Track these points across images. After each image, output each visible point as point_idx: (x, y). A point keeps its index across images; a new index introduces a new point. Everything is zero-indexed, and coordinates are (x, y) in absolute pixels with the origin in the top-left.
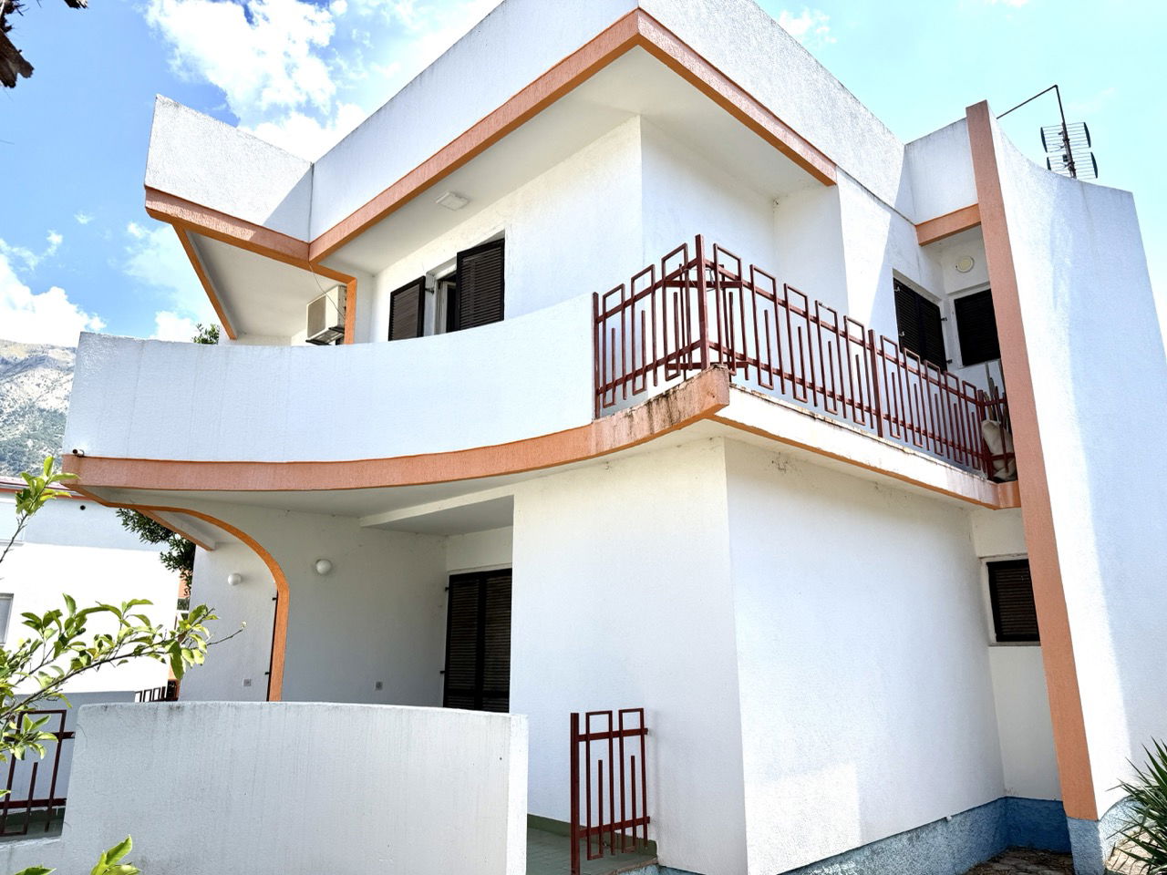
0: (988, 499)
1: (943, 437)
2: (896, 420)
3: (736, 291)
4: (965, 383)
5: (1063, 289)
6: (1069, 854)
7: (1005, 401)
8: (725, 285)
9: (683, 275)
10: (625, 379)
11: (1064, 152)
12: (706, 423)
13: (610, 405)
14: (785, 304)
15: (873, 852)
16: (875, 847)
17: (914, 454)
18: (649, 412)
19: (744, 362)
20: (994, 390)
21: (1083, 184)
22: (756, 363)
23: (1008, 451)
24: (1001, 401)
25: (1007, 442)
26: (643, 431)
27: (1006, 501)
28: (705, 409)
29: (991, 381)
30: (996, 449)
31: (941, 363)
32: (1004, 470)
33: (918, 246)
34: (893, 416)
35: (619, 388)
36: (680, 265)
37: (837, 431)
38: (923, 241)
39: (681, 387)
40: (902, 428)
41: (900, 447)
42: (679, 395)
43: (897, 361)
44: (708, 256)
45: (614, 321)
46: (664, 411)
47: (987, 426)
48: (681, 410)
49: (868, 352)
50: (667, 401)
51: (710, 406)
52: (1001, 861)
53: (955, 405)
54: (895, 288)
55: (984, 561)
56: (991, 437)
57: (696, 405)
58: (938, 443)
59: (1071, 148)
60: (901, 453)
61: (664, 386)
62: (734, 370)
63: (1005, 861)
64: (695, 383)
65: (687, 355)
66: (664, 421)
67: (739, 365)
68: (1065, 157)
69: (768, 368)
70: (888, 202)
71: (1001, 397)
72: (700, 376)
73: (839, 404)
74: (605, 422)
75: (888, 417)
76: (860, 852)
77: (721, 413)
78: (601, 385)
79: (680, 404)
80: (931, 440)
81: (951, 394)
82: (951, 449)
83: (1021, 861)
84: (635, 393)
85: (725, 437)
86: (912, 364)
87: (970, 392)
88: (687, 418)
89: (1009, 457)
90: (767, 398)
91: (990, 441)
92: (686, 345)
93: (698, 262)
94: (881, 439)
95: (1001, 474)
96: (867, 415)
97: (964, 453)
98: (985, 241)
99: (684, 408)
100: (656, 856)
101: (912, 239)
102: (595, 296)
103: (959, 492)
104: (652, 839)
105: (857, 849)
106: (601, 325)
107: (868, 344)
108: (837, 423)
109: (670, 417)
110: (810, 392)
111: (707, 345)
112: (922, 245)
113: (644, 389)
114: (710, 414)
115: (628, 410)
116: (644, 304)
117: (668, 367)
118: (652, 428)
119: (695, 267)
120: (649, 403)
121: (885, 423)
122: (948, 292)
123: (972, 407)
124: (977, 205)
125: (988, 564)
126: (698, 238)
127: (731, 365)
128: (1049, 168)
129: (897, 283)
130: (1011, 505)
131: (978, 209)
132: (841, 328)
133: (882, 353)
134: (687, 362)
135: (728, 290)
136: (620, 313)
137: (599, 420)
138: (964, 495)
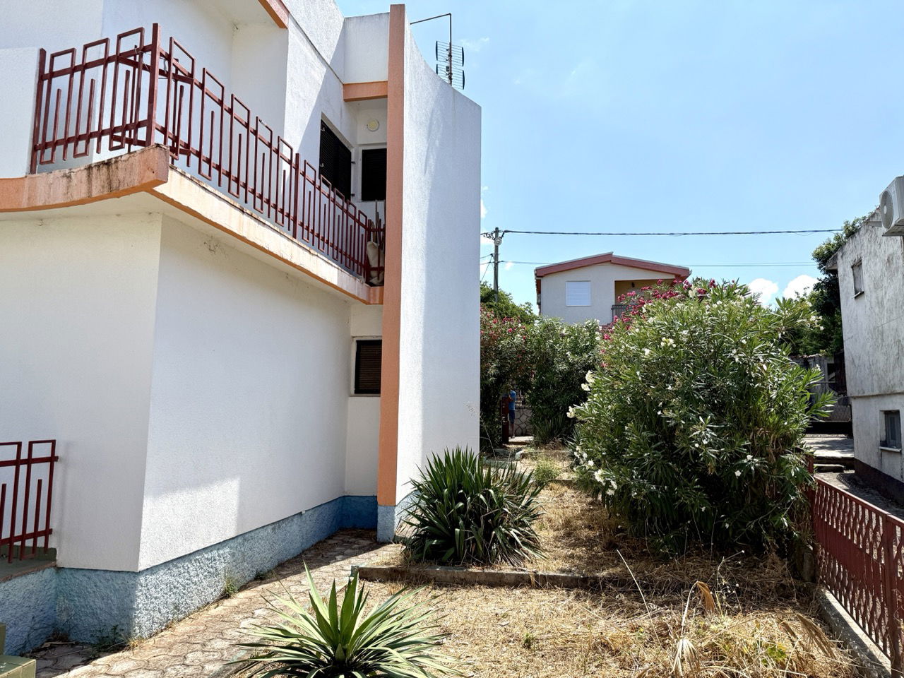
0: (364, 297)
1: (340, 247)
2: (308, 228)
3: (187, 86)
4: (360, 212)
5: (431, 161)
6: (375, 529)
7: (384, 230)
8: (177, 78)
9: (138, 56)
10: (67, 141)
11: (447, 64)
12: (144, 195)
13: (48, 162)
14: (231, 111)
15: (245, 540)
16: (247, 536)
17: (317, 256)
18: (89, 176)
19: (187, 150)
20: (379, 221)
21: (455, 91)
22: (199, 154)
23: (381, 265)
24: (382, 230)
25: (381, 259)
26: (80, 192)
27: (375, 300)
28: (144, 182)
29: (377, 214)
30: (374, 263)
31: (346, 194)
32: (376, 278)
33: (342, 100)
34: (306, 224)
35: (60, 148)
36: (136, 46)
37: (261, 227)
38: (347, 98)
39: (123, 158)
40: (311, 235)
41: (308, 248)
42: (120, 165)
43: (314, 183)
44: (163, 46)
45: (61, 83)
46: (104, 177)
47: (370, 245)
48: (122, 179)
49: (294, 170)
50: (108, 168)
51: (148, 180)
52: (334, 538)
53: (351, 226)
54: (322, 128)
55: (355, 339)
56: (372, 253)
57: (136, 178)
58: (335, 251)
59: (452, 62)
60: (307, 253)
61: (106, 155)
62: (177, 155)
63: (337, 538)
64: (137, 157)
65: (133, 131)
66: (103, 187)
67: (182, 152)
68: (447, 68)
69: (209, 161)
70: (326, 59)
71: (382, 227)
72: (143, 152)
73: (266, 206)
74: (41, 178)
75: (302, 225)
76: (235, 540)
77: (159, 189)
78: (40, 141)
79: (121, 174)
80: (331, 248)
81: (349, 218)
82: (344, 257)
83: (346, 537)
84: (76, 155)
85: (164, 214)
86: (325, 189)
87: (363, 220)
88: (126, 187)
89: (381, 269)
90: (204, 186)
91: (371, 257)
92: (133, 121)
93: (152, 48)
94: (294, 240)
95: (374, 281)
96: (286, 219)
97: (352, 262)
98: (388, 110)
99: (124, 178)
100: (55, 560)
101: (339, 95)
102: (43, 52)
103: (345, 288)
104: (53, 547)
105: (233, 538)
106: (46, 83)
107: (295, 163)
108: (262, 220)
109: (110, 184)
110: (242, 190)
111: (154, 126)
112: (346, 100)
113: (85, 154)
114: (149, 188)
115: (67, 171)
116: (95, 73)
117: (113, 138)
118: (90, 191)
119: (150, 53)
120: (90, 168)
121: (299, 229)
122: (359, 143)
123: (363, 231)
124: (387, 82)
125: (358, 342)
126: (155, 27)
127: (174, 150)
128: (437, 72)
129: (323, 125)
130: (377, 302)
131: (387, 86)
132: (275, 146)
133: (304, 174)
134: (132, 137)
135: (180, 83)
136: (68, 76)
137: (34, 176)
138: (348, 291)
